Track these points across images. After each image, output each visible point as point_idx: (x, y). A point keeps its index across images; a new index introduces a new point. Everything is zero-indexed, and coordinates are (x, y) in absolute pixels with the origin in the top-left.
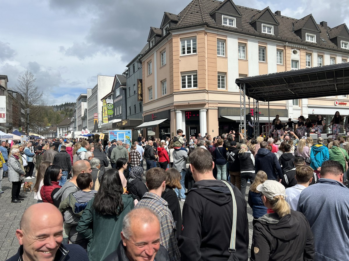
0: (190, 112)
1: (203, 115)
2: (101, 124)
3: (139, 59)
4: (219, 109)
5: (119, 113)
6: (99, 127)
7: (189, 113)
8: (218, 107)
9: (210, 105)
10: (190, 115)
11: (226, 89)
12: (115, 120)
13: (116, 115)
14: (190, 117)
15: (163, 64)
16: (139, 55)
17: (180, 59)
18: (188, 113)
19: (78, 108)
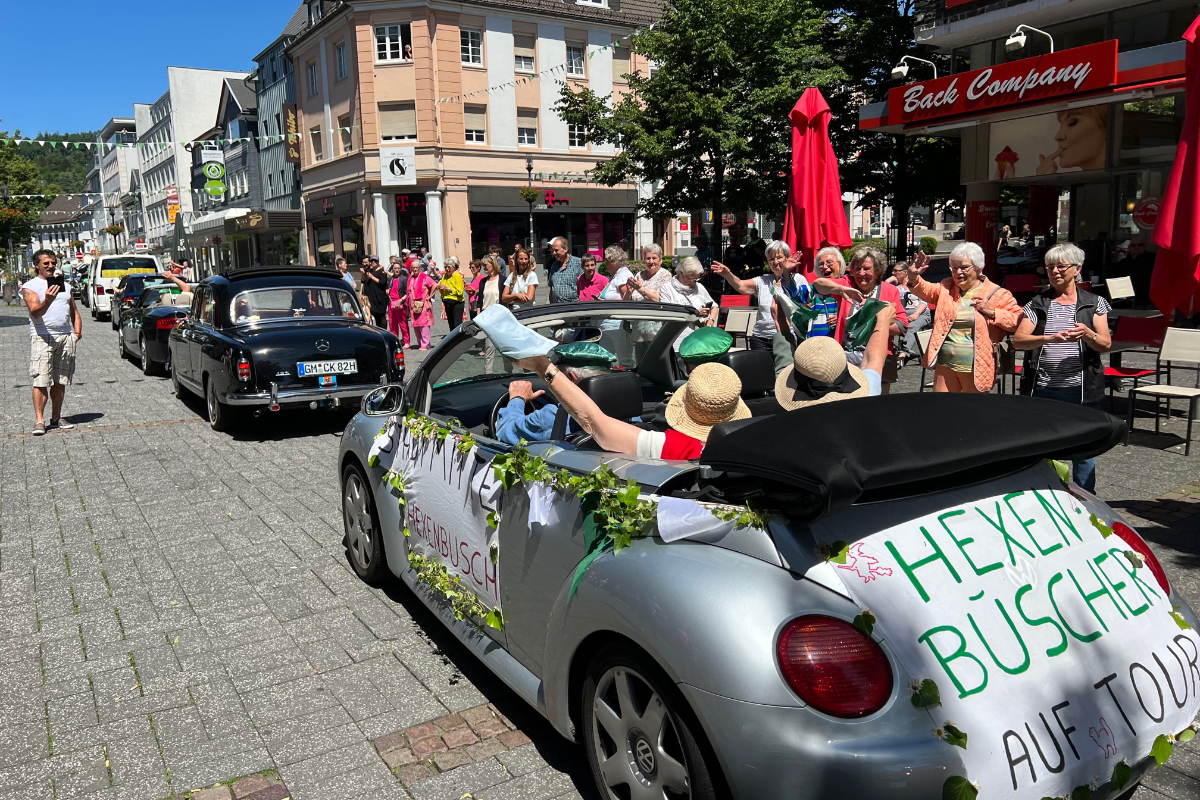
0: (407, 197)
1: (433, 204)
2: (193, 223)
3: (286, 51)
4: (471, 190)
5: (243, 191)
6: (187, 232)
7: (405, 199)
8: (468, 186)
9: (448, 182)
10: (407, 204)
11: (488, 143)
12: (232, 210)
13: (232, 195)
14: (406, 207)
15: (341, 76)
16: (284, 38)
17: (375, 71)
18: (402, 198)
19: (105, 164)
